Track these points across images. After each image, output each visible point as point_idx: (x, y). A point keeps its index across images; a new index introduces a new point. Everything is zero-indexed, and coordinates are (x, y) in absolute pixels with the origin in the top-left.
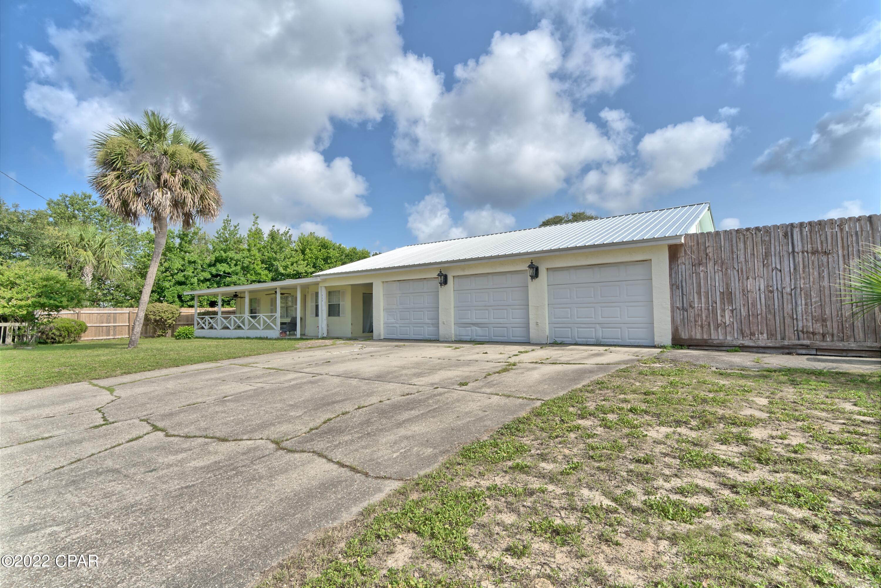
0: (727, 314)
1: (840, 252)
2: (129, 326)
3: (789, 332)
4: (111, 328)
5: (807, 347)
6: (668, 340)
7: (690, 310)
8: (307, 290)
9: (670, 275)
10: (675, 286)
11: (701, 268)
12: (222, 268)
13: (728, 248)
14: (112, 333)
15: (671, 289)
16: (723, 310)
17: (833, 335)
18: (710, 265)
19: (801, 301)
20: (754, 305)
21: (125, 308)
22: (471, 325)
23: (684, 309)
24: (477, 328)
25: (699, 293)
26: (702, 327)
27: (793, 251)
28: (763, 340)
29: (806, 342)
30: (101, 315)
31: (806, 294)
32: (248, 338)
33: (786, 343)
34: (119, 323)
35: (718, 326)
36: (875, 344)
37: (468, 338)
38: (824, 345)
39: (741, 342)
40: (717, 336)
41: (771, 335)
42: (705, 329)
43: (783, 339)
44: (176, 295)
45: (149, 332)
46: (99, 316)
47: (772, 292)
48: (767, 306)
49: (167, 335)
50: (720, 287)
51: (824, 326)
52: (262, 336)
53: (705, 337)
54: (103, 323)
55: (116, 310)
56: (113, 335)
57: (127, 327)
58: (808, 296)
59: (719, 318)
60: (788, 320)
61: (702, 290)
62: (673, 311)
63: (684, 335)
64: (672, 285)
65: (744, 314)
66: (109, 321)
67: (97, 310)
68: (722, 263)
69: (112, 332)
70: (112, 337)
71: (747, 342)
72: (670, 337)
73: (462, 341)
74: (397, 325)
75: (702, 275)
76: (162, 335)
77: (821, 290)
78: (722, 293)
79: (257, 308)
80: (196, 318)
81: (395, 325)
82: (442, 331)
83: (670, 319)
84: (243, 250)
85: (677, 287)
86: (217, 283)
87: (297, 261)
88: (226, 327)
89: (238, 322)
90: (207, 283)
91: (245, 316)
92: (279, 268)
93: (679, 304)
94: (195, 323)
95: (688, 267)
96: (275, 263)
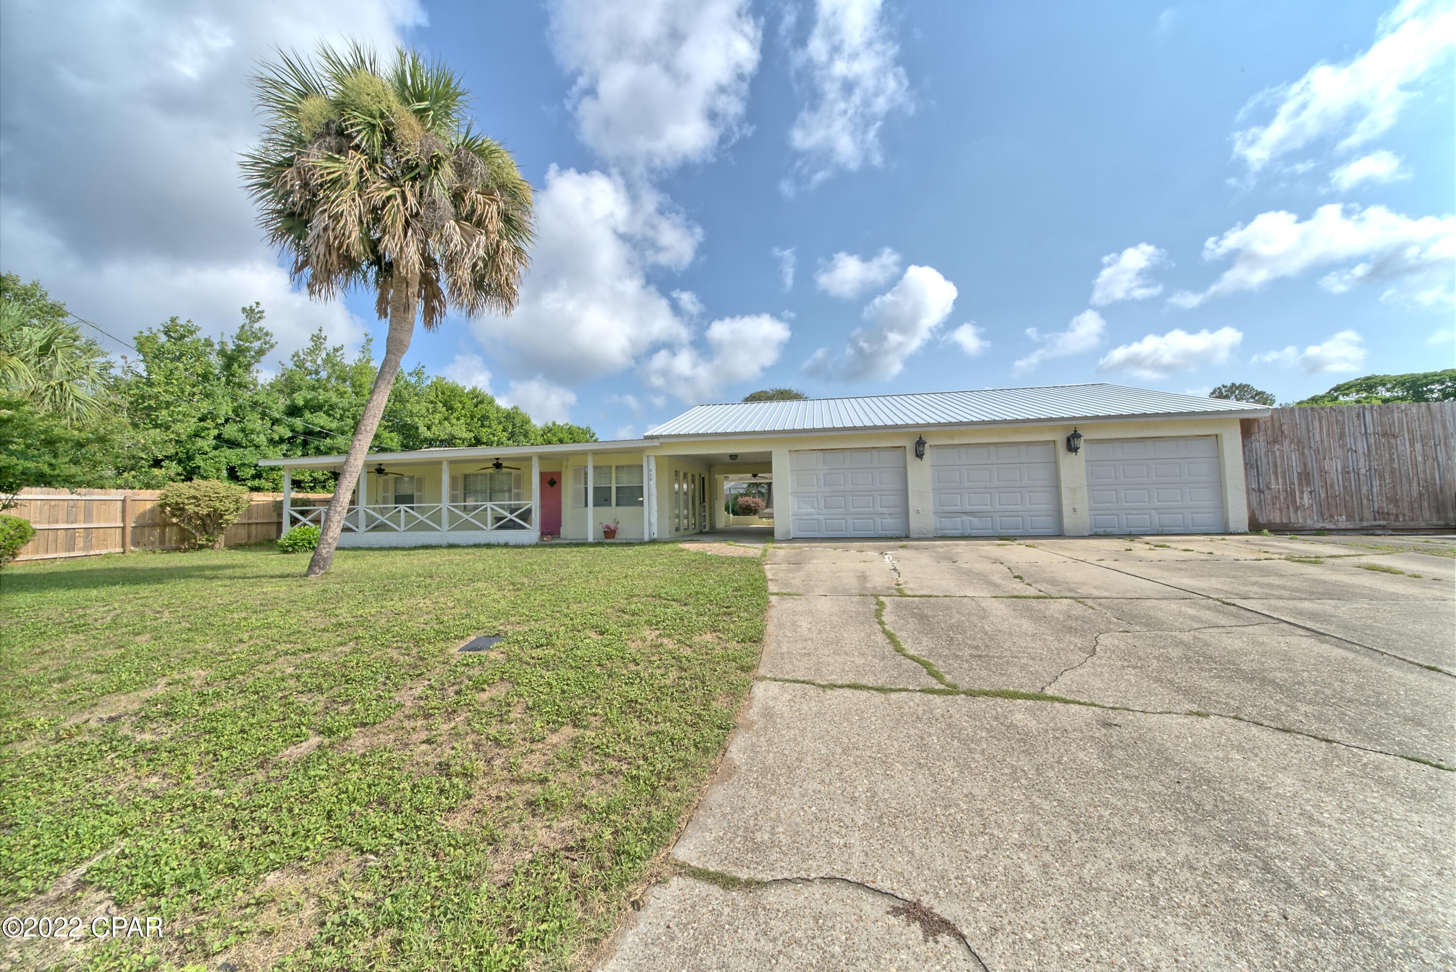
0: (1306, 496)
1: (1406, 436)
2: (124, 528)
3: (1367, 514)
4: (80, 534)
5: (1383, 527)
6: (1245, 526)
7: (1267, 492)
9: (1244, 453)
10: (1250, 465)
11: (1277, 447)
12: (320, 420)
13: (1304, 427)
14: (81, 545)
15: (1246, 469)
16: (1302, 492)
17: (1404, 515)
18: (1286, 443)
19: (1376, 483)
20: (1332, 486)
21: (113, 491)
22: (962, 515)
23: (1260, 491)
24: (972, 519)
25: (1276, 473)
26: (1281, 510)
27: (1366, 433)
28: (1342, 522)
29: (1382, 523)
30: (53, 503)
31: (1380, 476)
33: (1365, 524)
34: (99, 522)
35: (1297, 509)
36: (1440, 522)
37: (956, 532)
38: (1398, 525)
39: (1320, 525)
40: (1298, 519)
41: (1350, 518)
42: (1284, 513)
43: (1361, 520)
44: (224, 467)
45: (170, 541)
46: (46, 507)
47: (1348, 473)
48: (1345, 488)
49: (217, 546)
50: (1297, 468)
51: (1397, 506)
52: (492, 542)
53: (1285, 521)
54: (57, 522)
55: (93, 494)
56: (83, 549)
57: (119, 531)
58: (1382, 477)
59: (1298, 500)
60: (1365, 502)
61: (1279, 470)
62: (1248, 493)
63: (1262, 519)
64: (1246, 464)
65: (1323, 496)
66: (73, 518)
67: (42, 493)
68: (1299, 442)
69: (80, 542)
70: (81, 553)
71: (1328, 526)
72: (1247, 522)
73: (946, 537)
74: (821, 517)
75: (1278, 454)
76: (207, 546)
77: (1393, 471)
78: (1299, 474)
79: (416, 494)
80: (288, 511)
81: (817, 517)
82: (915, 523)
83: (1245, 502)
84: (345, 393)
85: (1252, 467)
86: (304, 447)
87: (446, 419)
88: (381, 527)
89: (421, 518)
90: (285, 447)
91: (441, 505)
92: (417, 428)
93: (1254, 486)
94: (286, 520)
95: (1263, 444)
96: (409, 420)
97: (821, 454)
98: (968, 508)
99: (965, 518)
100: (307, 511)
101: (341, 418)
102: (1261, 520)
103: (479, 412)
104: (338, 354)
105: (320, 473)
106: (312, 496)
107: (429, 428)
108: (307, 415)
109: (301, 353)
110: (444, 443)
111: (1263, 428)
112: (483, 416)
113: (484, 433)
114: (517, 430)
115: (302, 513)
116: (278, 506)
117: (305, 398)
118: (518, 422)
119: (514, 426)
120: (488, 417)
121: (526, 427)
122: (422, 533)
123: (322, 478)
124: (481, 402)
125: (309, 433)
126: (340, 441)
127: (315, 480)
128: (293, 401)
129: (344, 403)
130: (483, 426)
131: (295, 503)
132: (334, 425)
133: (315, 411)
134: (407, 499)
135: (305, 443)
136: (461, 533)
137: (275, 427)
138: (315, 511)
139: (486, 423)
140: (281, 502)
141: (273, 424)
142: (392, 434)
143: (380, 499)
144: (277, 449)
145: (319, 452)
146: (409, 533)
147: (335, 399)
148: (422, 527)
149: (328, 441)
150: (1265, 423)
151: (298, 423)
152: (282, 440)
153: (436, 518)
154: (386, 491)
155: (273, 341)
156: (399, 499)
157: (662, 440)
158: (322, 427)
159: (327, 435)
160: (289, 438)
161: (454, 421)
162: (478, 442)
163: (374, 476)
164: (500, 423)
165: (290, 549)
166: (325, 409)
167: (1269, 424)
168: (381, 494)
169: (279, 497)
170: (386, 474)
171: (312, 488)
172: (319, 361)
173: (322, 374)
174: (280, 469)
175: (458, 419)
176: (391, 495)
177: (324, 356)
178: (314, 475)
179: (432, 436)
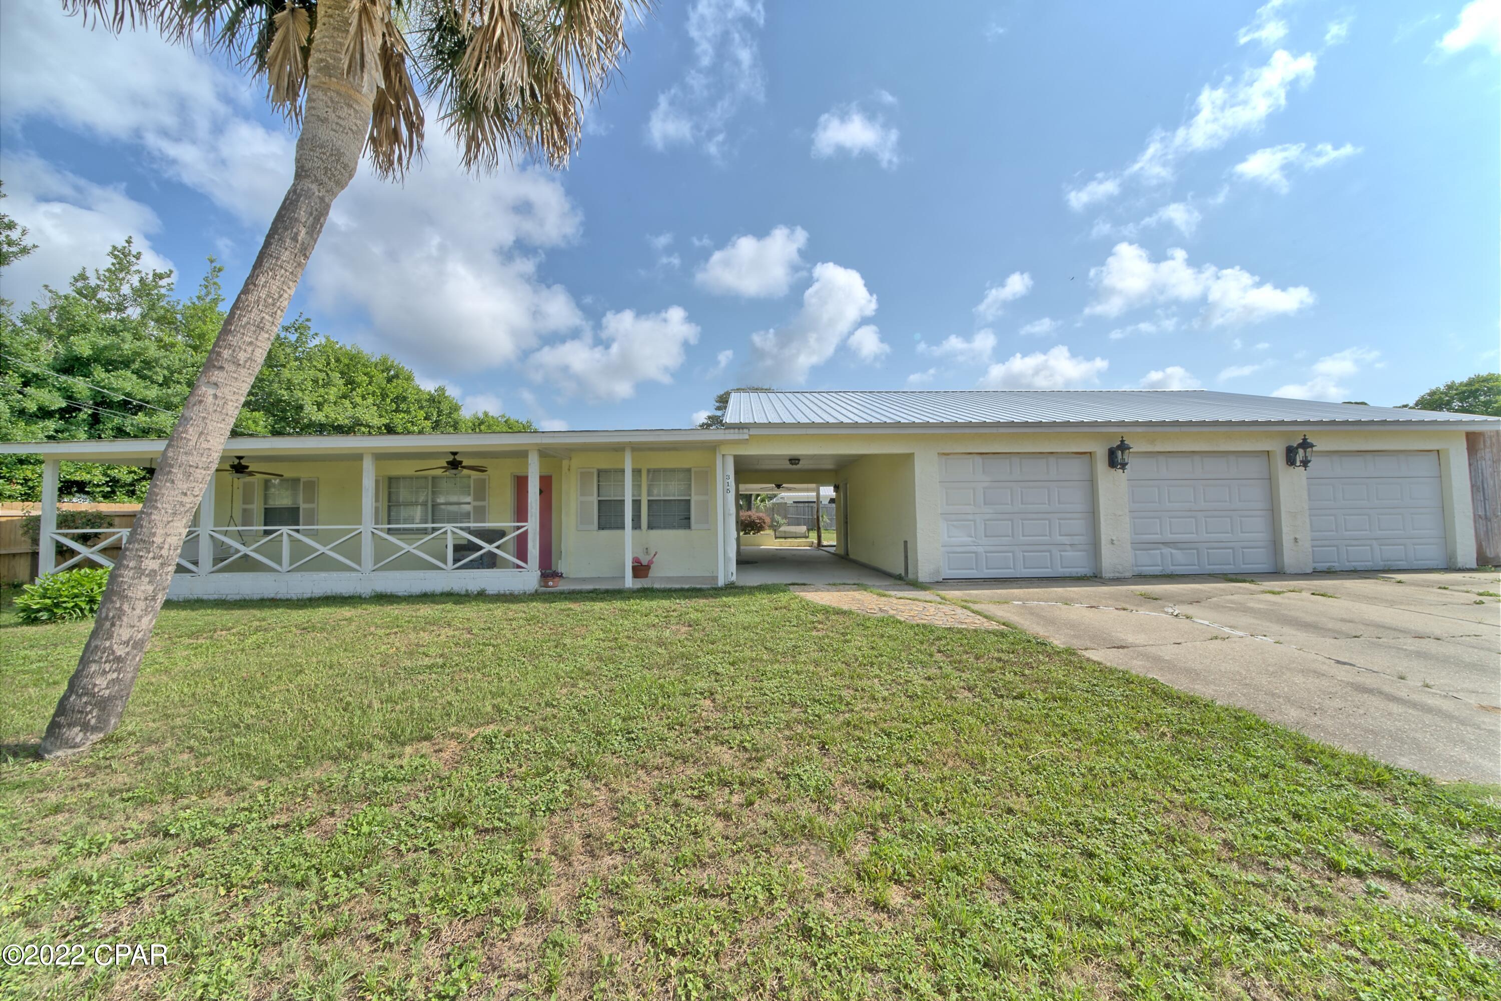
6: (1473, 561)
7: (1494, 519)
8: (565, 463)
9: (1470, 472)
10: (1478, 487)
12: (125, 383)
15: (1472, 491)
22: (1161, 546)
23: (1487, 518)
24: (1174, 551)
32: (383, 598)
37: (1157, 570)
52: (457, 590)
62: (1475, 522)
63: (1490, 553)
64: (1472, 486)
72: (1475, 556)
73: (1145, 576)
74: (980, 549)
79: (303, 506)
80: (49, 535)
81: (974, 548)
82: (1110, 560)
83: (1472, 532)
84: (173, 345)
85: (1478, 490)
86: (91, 426)
87: (344, 397)
88: (246, 564)
89: (322, 549)
90: (51, 425)
91: (361, 528)
92: (300, 408)
93: (1481, 512)
94: (46, 551)
95: (1489, 463)
96: (285, 395)
97: (978, 459)
98: (1169, 537)
99: (1166, 551)
100: (96, 535)
101: (166, 383)
102: (1488, 554)
103: (393, 390)
104: (163, 282)
105: (125, 470)
106: (105, 507)
107: (320, 406)
108: (99, 373)
109: (91, 274)
110: (340, 430)
111: (1488, 443)
112: (397, 397)
113: (399, 419)
114: (443, 419)
115: (85, 539)
116: (32, 526)
117: (94, 347)
118: (445, 407)
119: (440, 413)
120: (405, 399)
121: (454, 416)
122: (323, 575)
123: (129, 479)
124: (396, 376)
125: (102, 402)
126: (164, 419)
127: (114, 482)
128: (69, 348)
129: (173, 359)
130: (397, 411)
131: (65, 521)
132: (153, 393)
133: (116, 369)
134: (291, 516)
135: (95, 420)
136: (397, 574)
137: (28, 390)
138: (114, 534)
139: (403, 406)
140: (37, 519)
141: (26, 384)
142: (256, 414)
143: (238, 516)
144: (34, 428)
145: (120, 433)
146: (298, 575)
147: (153, 352)
148: (323, 564)
149: (141, 418)
150: (1491, 437)
151: (80, 385)
152: (45, 413)
153: (352, 549)
154: (247, 499)
155: (27, 241)
156: (272, 516)
157: (753, 432)
158: (128, 395)
159: (140, 408)
160: (62, 411)
161: (358, 400)
162: (390, 430)
163: (229, 476)
164: (421, 408)
165: (44, 615)
166: (136, 365)
167: (1494, 440)
168: (238, 506)
169: (34, 509)
170: (251, 474)
171: (106, 496)
172: (126, 290)
173: (130, 311)
174: (41, 462)
175: (364, 398)
176: (257, 508)
177: (135, 281)
178: (114, 473)
179: (323, 420)
